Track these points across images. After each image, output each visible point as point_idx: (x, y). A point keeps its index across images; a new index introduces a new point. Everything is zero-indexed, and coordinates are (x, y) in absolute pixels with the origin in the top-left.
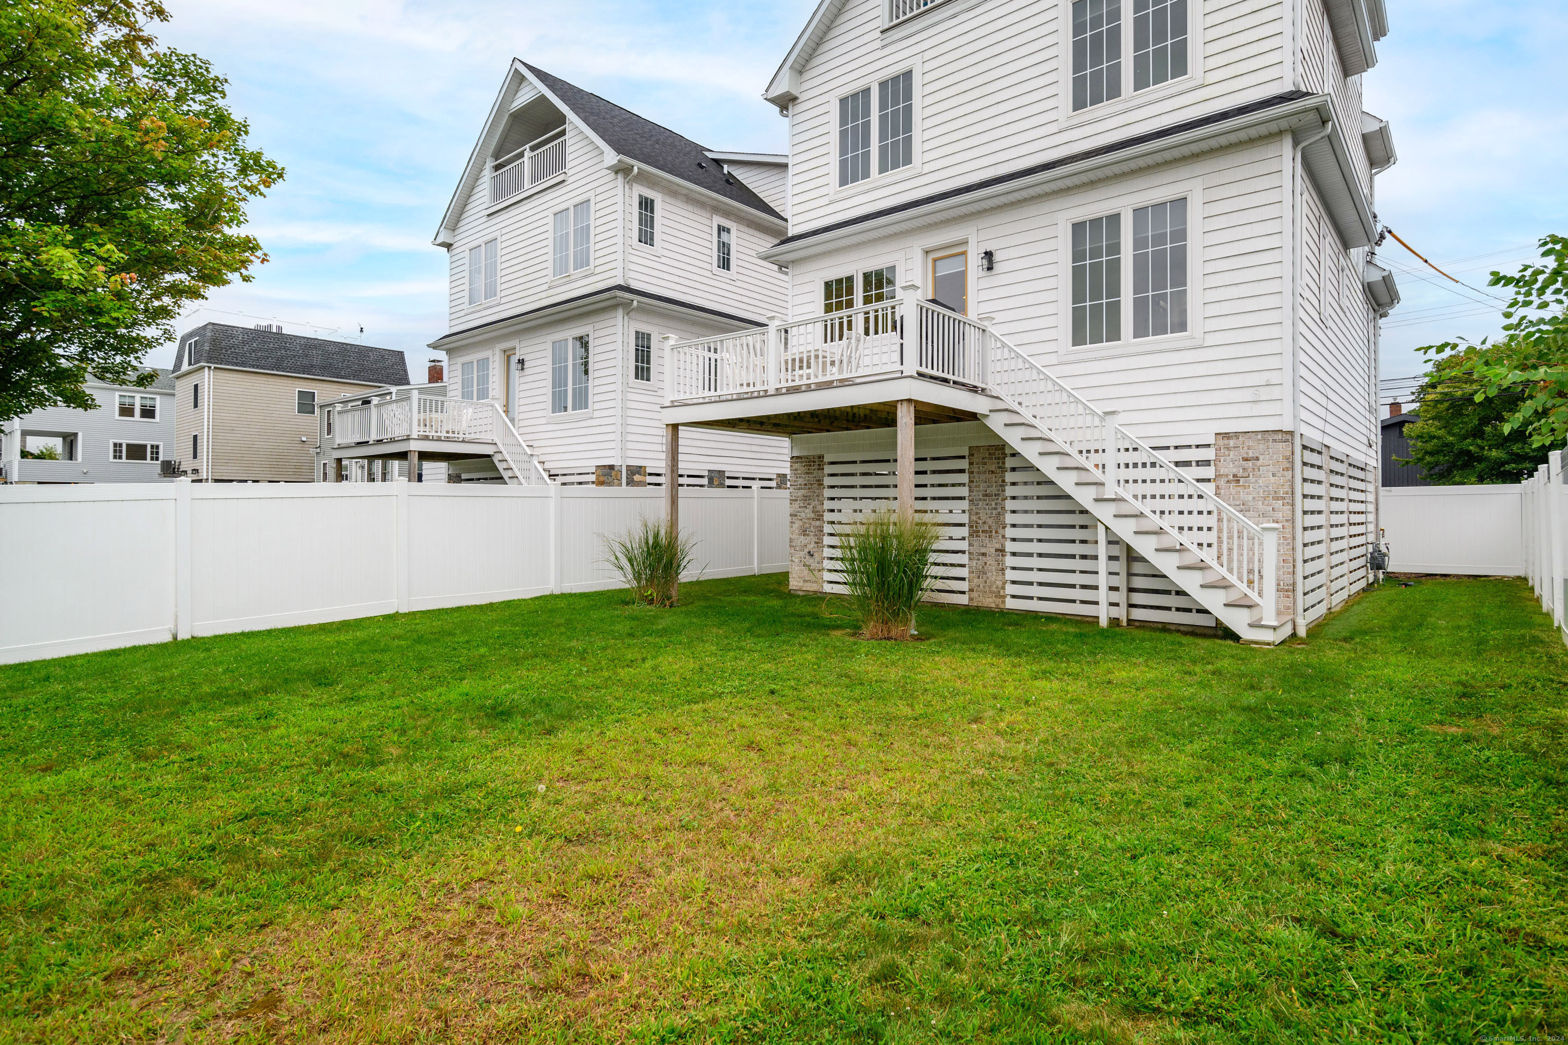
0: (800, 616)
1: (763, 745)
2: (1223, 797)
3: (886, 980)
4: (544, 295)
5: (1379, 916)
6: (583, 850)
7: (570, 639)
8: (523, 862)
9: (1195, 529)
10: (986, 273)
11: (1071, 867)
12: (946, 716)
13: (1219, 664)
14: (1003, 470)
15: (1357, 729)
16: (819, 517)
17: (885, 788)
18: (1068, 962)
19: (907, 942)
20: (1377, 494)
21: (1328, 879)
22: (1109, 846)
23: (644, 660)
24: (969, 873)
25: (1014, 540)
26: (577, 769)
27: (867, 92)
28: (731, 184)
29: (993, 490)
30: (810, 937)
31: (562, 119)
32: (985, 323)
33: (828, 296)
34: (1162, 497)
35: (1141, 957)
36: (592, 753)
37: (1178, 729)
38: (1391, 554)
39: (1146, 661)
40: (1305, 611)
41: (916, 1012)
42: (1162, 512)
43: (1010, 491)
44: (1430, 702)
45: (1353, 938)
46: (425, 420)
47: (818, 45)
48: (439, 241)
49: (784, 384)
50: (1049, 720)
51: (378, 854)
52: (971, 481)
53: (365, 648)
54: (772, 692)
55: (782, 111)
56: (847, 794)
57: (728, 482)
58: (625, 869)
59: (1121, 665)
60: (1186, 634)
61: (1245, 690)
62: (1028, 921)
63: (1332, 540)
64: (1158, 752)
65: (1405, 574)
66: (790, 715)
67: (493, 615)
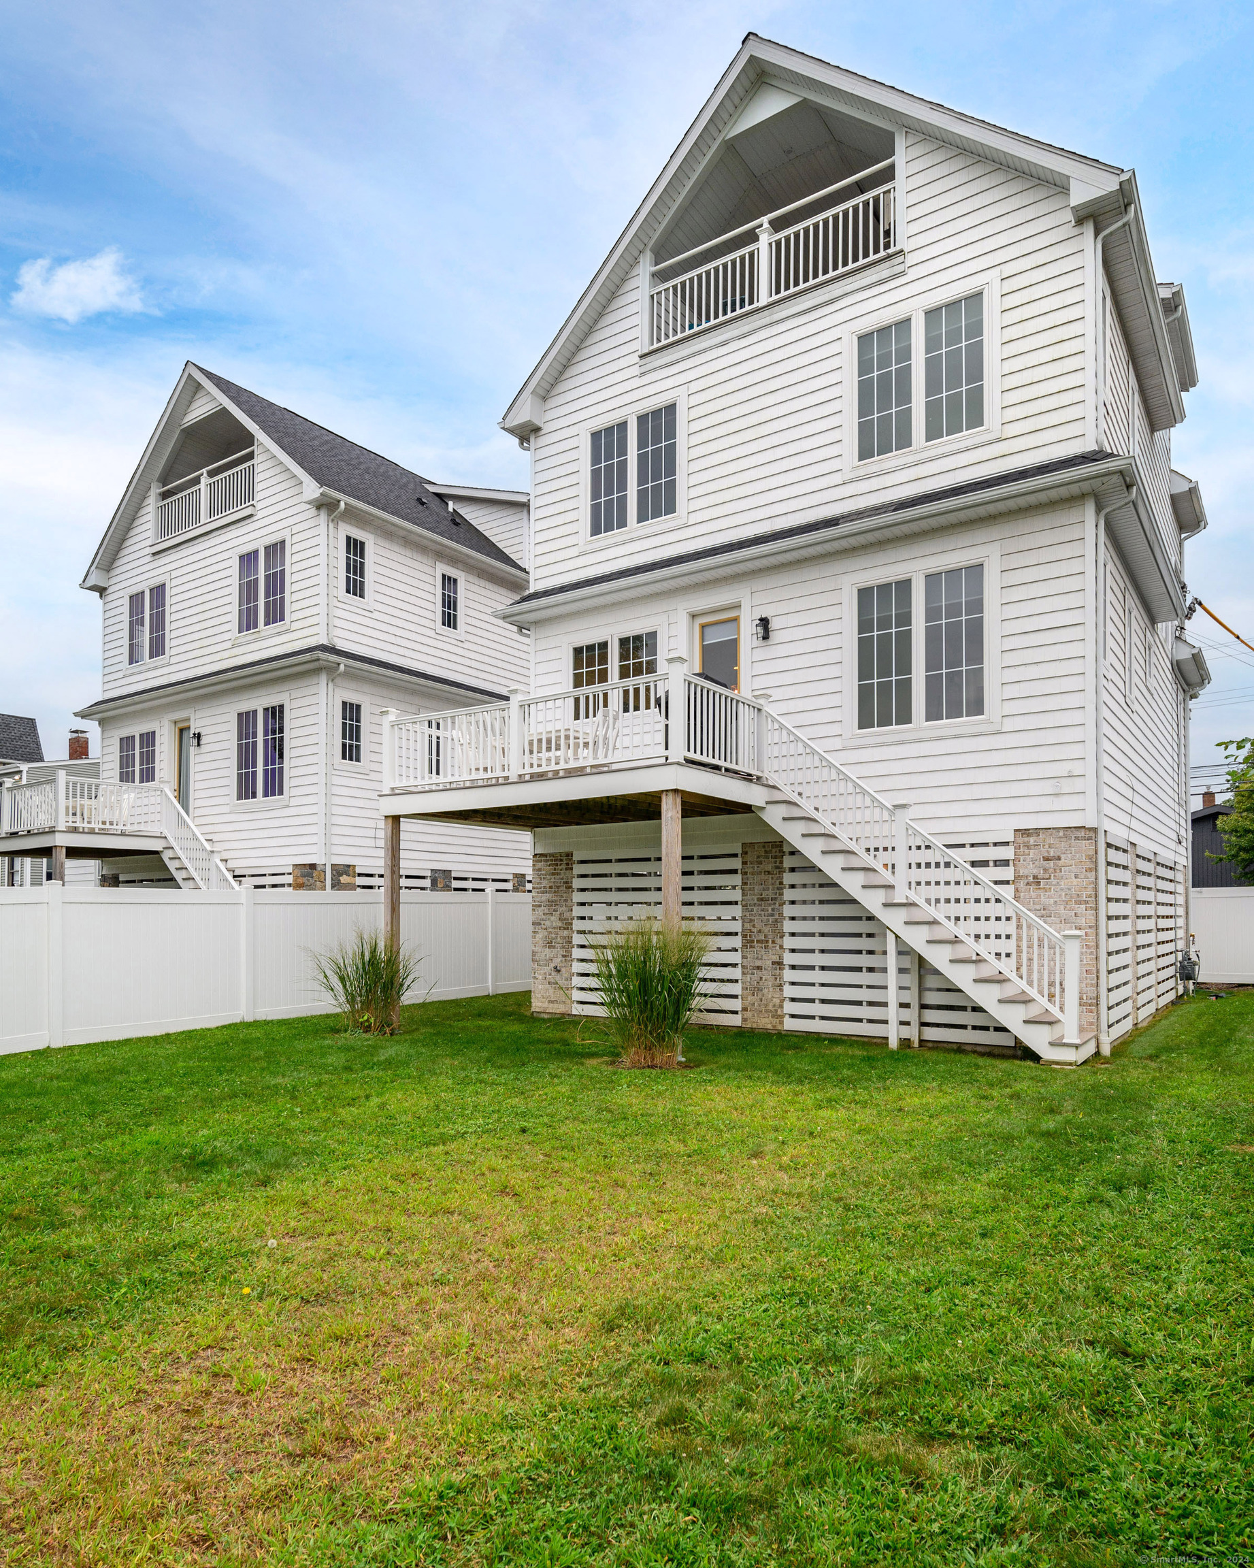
0: (548, 1043)
1: (518, 1190)
2: (1020, 1227)
3: (675, 1424)
4: (226, 654)
5: (1170, 1335)
6: (323, 1310)
7: (274, 1074)
8: (255, 1327)
9: (993, 937)
10: (761, 642)
11: (863, 1303)
12: (723, 1151)
13: (1018, 1087)
14: (781, 870)
15: (1158, 1152)
16: (567, 925)
17: (661, 1231)
18: (862, 1396)
19: (694, 1386)
20: (1187, 896)
21: (1122, 1302)
22: (903, 1280)
23: (367, 1097)
24: (757, 1314)
25: (793, 951)
26: (304, 1223)
27: (623, 426)
28: (457, 524)
29: (770, 893)
30: (590, 1387)
31: (249, 439)
32: (761, 701)
33: (578, 664)
34: (957, 901)
35: (936, 1387)
36: (319, 1205)
37: (974, 1158)
38: (1203, 963)
39: (940, 1085)
40: (1109, 1027)
41: (708, 1453)
42: (957, 919)
43: (788, 894)
44: (1232, 1121)
45: (1143, 1357)
46: (74, 807)
47: (565, 367)
48: (89, 583)
49: (528, 770)
50: (837, 1152)
51: (81, 1326)
52: (744, 883)
53: (16, 1091)
54: (524, 1131)
55: (521, 444)
56: (619, 1239)
57: (455, 884)
58: (376, 1327)
59: (913, 1090)
60: (982, 1055)
61: (1044, 1114)
62: (820, 1359)
63: (1138, 948)
64: (952, 1182)
65: (1216, 984)
66: (546, 1155)
67: (171, 1049)
